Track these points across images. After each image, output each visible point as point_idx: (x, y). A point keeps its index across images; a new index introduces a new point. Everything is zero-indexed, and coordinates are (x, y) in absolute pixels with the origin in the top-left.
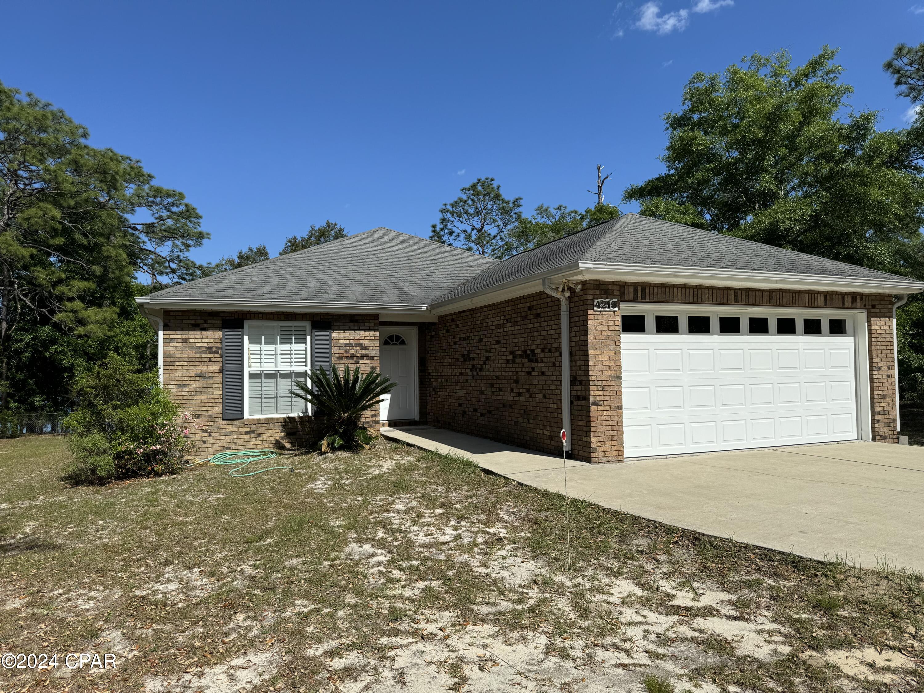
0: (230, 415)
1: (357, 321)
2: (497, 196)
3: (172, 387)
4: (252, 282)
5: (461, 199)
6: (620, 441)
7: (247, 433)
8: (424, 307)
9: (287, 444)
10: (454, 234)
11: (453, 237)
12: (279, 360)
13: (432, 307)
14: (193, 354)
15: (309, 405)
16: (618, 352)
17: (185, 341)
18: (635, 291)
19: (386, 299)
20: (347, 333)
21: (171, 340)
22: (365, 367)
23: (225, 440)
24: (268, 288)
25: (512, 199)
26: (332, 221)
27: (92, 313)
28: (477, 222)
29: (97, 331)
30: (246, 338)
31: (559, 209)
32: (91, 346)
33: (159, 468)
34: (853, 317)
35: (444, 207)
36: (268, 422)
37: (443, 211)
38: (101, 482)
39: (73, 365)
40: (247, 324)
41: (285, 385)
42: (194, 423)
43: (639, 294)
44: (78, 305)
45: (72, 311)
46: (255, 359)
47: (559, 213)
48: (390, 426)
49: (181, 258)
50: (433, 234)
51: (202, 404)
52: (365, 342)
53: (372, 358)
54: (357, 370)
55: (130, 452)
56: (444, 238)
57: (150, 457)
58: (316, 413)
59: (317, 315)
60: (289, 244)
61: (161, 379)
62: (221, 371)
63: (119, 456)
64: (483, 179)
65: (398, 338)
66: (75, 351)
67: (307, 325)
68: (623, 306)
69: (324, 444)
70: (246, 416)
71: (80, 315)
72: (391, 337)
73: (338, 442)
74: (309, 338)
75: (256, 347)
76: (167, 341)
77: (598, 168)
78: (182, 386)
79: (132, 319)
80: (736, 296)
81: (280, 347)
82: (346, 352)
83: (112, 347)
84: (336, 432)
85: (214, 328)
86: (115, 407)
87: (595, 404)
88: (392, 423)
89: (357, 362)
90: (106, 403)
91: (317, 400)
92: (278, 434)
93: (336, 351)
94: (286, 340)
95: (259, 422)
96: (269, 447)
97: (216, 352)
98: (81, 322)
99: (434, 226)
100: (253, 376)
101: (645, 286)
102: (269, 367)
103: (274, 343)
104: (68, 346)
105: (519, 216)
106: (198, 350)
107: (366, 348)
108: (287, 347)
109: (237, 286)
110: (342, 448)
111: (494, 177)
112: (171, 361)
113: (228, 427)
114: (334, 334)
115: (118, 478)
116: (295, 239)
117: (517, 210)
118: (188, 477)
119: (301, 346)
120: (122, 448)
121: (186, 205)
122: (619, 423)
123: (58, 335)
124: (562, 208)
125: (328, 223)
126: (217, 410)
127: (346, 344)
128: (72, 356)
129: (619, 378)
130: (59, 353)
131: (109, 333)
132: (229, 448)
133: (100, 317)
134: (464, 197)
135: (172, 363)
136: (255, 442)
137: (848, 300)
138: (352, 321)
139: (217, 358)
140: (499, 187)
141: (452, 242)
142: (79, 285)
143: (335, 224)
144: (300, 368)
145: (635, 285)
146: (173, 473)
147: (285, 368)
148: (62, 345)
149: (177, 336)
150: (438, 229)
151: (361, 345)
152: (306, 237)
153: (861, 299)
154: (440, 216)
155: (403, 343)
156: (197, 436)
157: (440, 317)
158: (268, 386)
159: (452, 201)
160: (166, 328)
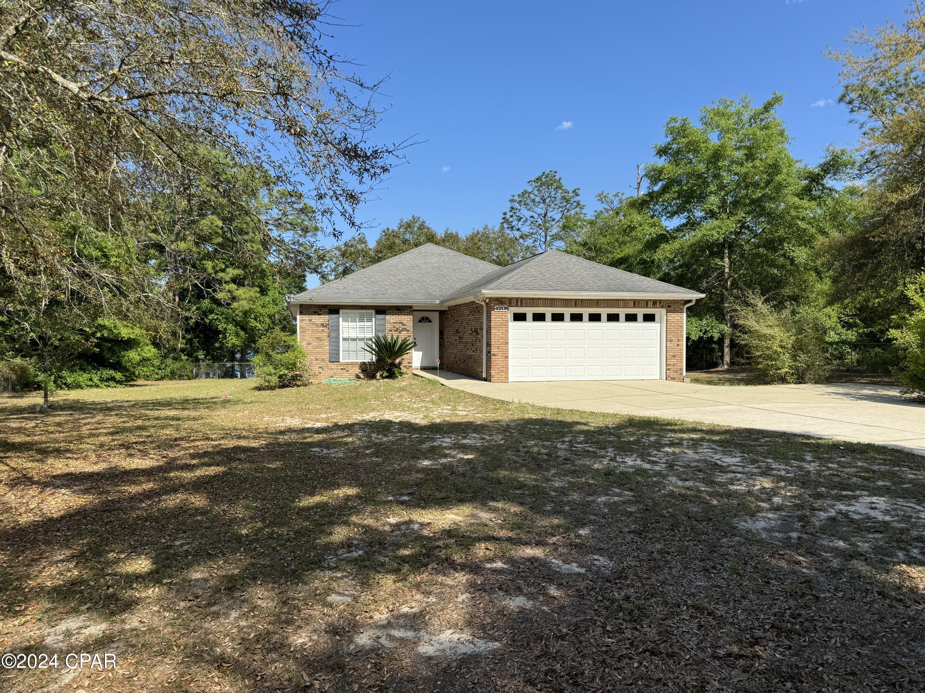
0: (333, 360)
1: (400, 310)
2: (559, 187)
3: (304, 344)
4: (345, 288)
5: (526, 191)
6: (507, 373)
7: (342, 369)
8: (438, 302)
9: (362, 376)
10: (522, 220)
11: (521, 222)
12: (358, 331)
13: (442, 302)
14: (315, 328)
15: (374, 356)
16: (507, 331)
17: (310, 320)
18: (517, 302)
19: (416, 297)
20: (394, 317)
21: (303, 320)
22: (403, 335)
23: (331, 373)
24: (352, 292)
25: (571, 190)
26: (416, 215)
27: (241, 292)
28: (541, 209)
29: (244, 305)
30: (341, 319)
31: (617, 195)
32: (238, 315)
33: (299, 383)
34: (660, 312)
35: (512, 198)
36: (352, 364)
37: (512, 201)
38: (272, 388)
39: (225, 329)
40: (341, 311)
41: (361, 344)
42: (315, 362)
43: (519, 303)
44: (233, 286)
45: (229, 291)
46: (346, 330)
47: (617, 199)
48: (421, 369)
49: (301, 242)
50: (503, 221)
51: (319, 353)
52: (405, 322)
53: (408, 331)
54: (398, 337)
55: (286, 375)
56: (513, 224)
57: (295, 378)
58: (378, 361)
59: (378, 306)
60: (383, 234)
61: (298, 340)
62: (328, 336)
63: (280, 377)
64: (547, 172)
65: (427, 318)
66: (227, 318)
67: (373, 312)
68: (511, 308)
69: (378, 375)
70: (341, 360)
71: (234, 294)
72: (423, 318)
73: (385, 374)
74: (374, 319)
75: (346, 324)
76: (302, 321)
77: (638, 167)
78: (309, 344)
79: (267, 294)
80: (576, 303)
81: (359, 324)
82: (394, 327)
83: (253, 316)
84: (384, 369)
85: (325, 314)
86: (277, 353)
87: (494, 355)
88: (423, 369)
89: (400, 333)
90: (273, 350)
91: (378, 354)
92: (358, 371)
93: (388, 326)
94: (361, 320)
95: (347, 364)
96: (353, 377)
97: (326, 327)
98: (234, 299)
99: (505, 214)
100: (344, 339)
101: (522, 299)
102: (353, 335)
103: (356, 322)
104: (221, 315)
105: (578, 204)
106: (317, 325)
107: (405, 325)
108: (362, 324)
109: (337, 291)
110: (387, 377)
111: (557, 170)
112: (303, 331)
113: (333, 366)
114: (387, 317)
115: (279, 388)
116: (388, 229)
117: (577, 199)
118: (312, 388)
119: (370, 324)
120: (281, 373)
121: (305, 204)
122: (507, 364)
123: (215, 306)
124: (620, 195)
125: (413, 218)
126: (327, 357)
127: (394, 323)
128: (225, 323)
129: (507, 343)
130: (215, 320)
131: (252, 307)
132: (332, 377)
133: (247, 296)
134: (530, 190)
135: (304, 332)
136: (345, 373)
137: (650, 304)
138: (397, 310)
139: (326, 329)
140: (560, 179)
141: (520, 227)
142: (232, 272)
143: (419, 218)
144: (370, 335)
145: (517, 299)
146: (306, 385)
147: (361, 336)
148: (218, 314)
149: (306, 317)
150: (508, 216)
151: (402, 323)
152: (396, 229)
153: (660, 303)
154: (509, 205)
155: (430, 321)
156: (316, 370)
157: (449, 307)
158: (352, 344)
159: (520, 193)
160: (301, 313)
